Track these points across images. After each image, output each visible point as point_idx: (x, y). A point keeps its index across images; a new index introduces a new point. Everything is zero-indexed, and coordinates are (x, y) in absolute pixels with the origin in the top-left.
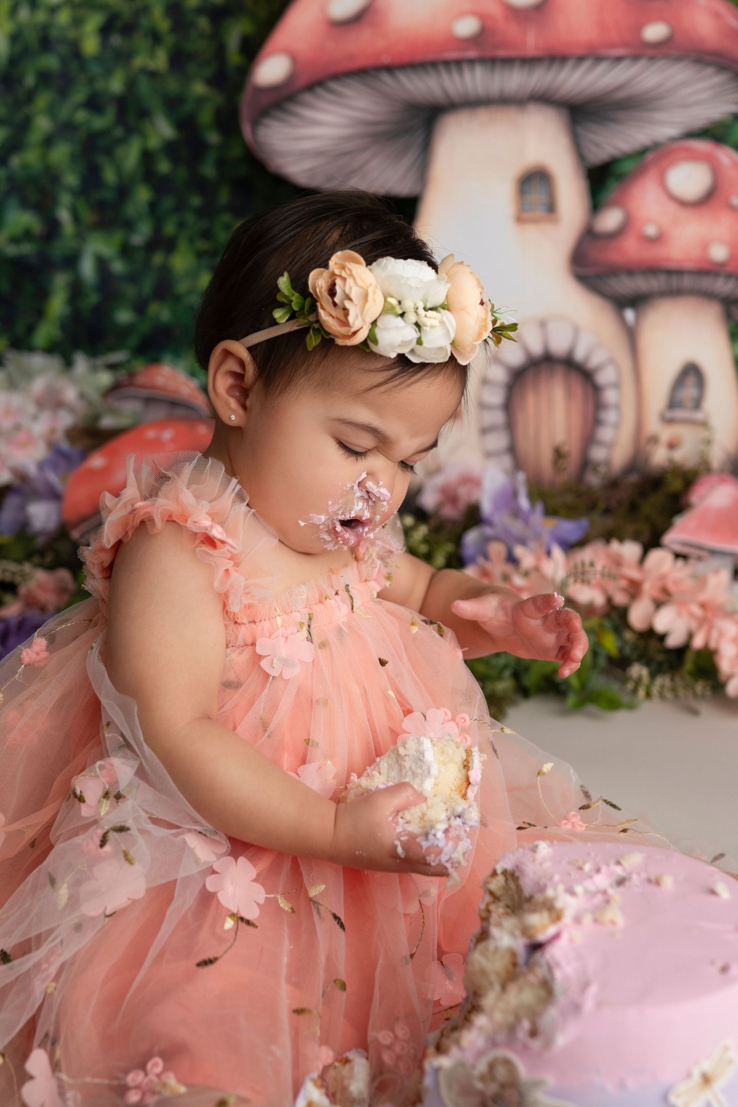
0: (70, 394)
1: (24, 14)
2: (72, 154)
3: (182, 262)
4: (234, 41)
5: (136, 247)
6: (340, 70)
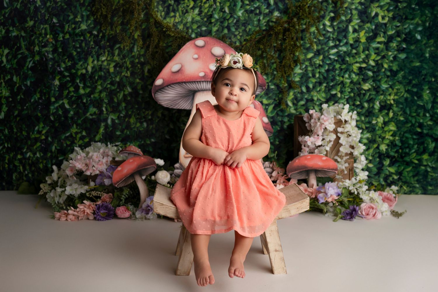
2: (106, 95)
3: (132, 120)
4: (146, 70)
5: (121, 117)
6: (174, 82)
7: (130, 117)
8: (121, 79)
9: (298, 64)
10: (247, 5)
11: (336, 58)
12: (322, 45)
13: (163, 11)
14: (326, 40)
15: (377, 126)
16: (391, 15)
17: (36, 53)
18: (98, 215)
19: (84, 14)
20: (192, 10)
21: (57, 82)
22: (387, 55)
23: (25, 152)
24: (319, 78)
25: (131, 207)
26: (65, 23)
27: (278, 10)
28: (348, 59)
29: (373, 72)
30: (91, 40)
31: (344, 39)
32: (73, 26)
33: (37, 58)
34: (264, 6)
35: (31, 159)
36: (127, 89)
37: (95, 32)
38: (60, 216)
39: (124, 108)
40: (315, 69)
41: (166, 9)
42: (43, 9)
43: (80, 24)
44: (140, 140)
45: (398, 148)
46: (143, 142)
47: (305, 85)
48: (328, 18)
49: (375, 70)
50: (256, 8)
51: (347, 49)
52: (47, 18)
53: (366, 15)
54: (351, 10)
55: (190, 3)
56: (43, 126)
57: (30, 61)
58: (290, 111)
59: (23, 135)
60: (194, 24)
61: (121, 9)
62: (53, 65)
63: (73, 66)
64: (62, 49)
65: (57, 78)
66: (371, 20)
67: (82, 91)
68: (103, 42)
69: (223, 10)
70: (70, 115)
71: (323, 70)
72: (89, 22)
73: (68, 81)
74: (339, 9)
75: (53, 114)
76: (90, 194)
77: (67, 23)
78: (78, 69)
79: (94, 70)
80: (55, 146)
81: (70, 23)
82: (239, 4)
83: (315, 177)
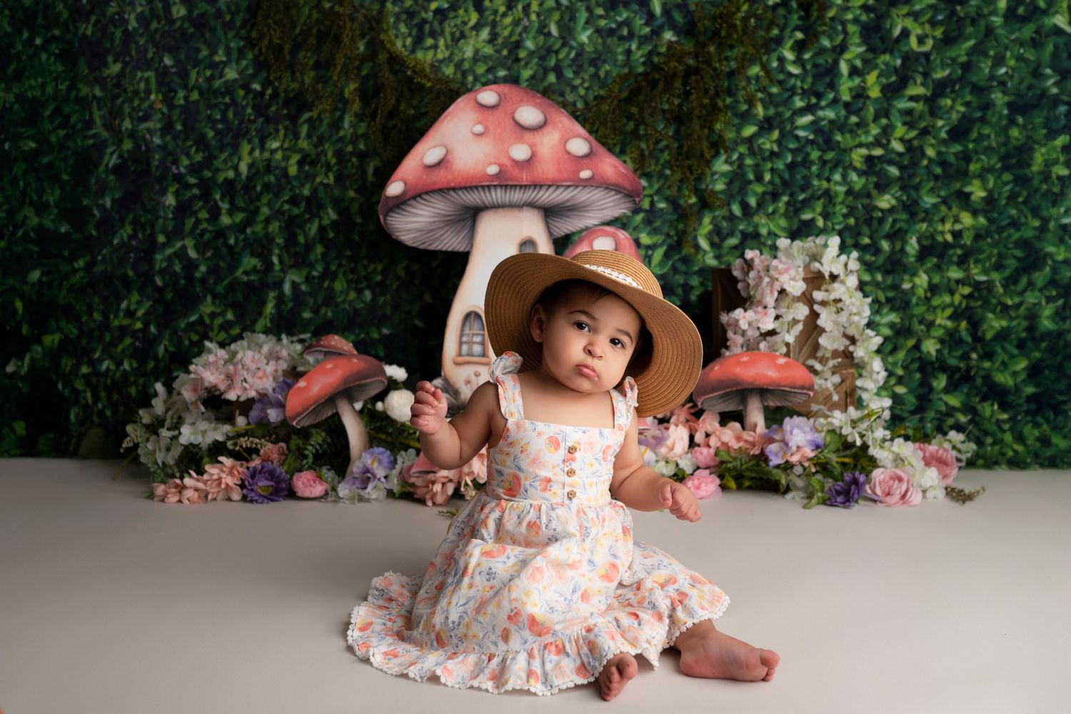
0: (284, 353)
1: (257, 153)
2: (280, 227)
3: (339, 285)
4: (370, 170)
5: (314, 277)
6: (429, 189)
7: (333, 277)
8: (314, 191)
9: (722, 151)
10: (601, 17)
11: (811, 137)
12: (777, 106)
13: (410, 35)
14: (786, 95)
15: (914, 294)
16: (939, 33)
17: (126, 135)
18: (252, 490)
19: (232, 45)
20: (474, 33)
21: (170, 200)
22: (933, 127)
23: (98, 359)
24: (771, 182)
25: (328, 474)
26: (189, 67)
27: (674, 27)
28: (839, 138)
29: (902, 168)
30: (247, 103)
31: (829, 90)
32: (208, 73)
33: (128, 145)
34: (641, 18)
35: (111, 374)
36: (328, 214)
37: (256, 87)
38: (166, 493)
39: (319, 257)
40: (761, 162)
41: (414, 31)
42: (141, 35)
43: (223, 69)
44: (357, 332)
45: (966, 348)
46: (362, 336)
47: (739, 199)
48: (789, 43)
49: (906, 163)
50: (621, 25)
51: (836, 115)
52: (150, 55)
53: (879, 35)
54: (844, 23)
55: (469, 16)
56: (139, 298)
57: (112, 154)
58: (704, 261)
59: (94, 321)
60: (479, 64)
61: (314, 31)
62: (162, 161)
63: (208, 162)
64: (183, 125)
65: (172, 189)
66: (891, 45)
67: (225, 220)
68: (273, 108)
69: (546, 31)
70: (198, 275)
71: (780, 165)
72: (244, 63)
73: (195, 197)
74: (815, 21)
75: (162, 272)
76: (235, 444)
77: (194, 67)
78: (218, 170)
79: (253, 170)
80: (165, 346)
81: (202, 66)
82: (583, 16)
83: (760, 406)
